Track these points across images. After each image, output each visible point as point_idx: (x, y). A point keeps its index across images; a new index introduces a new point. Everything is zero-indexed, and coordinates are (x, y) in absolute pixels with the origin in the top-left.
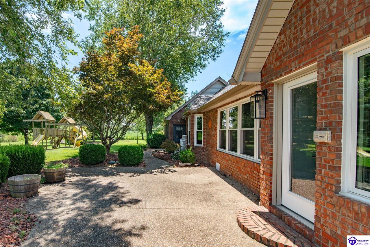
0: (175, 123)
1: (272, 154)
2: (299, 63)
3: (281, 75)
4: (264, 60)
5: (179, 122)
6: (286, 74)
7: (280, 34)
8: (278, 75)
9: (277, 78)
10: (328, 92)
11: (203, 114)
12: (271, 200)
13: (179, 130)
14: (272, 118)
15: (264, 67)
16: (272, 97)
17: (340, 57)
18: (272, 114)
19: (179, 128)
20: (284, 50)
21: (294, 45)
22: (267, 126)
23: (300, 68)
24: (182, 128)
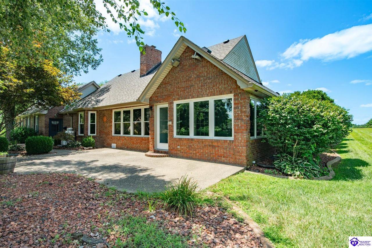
0: (51, 117)
1: (154, 131)
2: (164, 101)
3: (158, 103)
4: (151, 95)
5: (56, 116)
6: (159, 103)
7: (157, 89)
8: (157, 102)
9: (156, 103)
10: (171, 111)
11: (96, 112)
12: (154, 148)
13: (55, 124)
14: (154, 117)
15: (151, 97)
16: (154, 110)
17: (173, 103)
18: (154, 116)
19: (55, 122)
20: (159, 95)
21: (162, 95)
22: (152, 120)
23: (164, 102)
24: (58, 122)
